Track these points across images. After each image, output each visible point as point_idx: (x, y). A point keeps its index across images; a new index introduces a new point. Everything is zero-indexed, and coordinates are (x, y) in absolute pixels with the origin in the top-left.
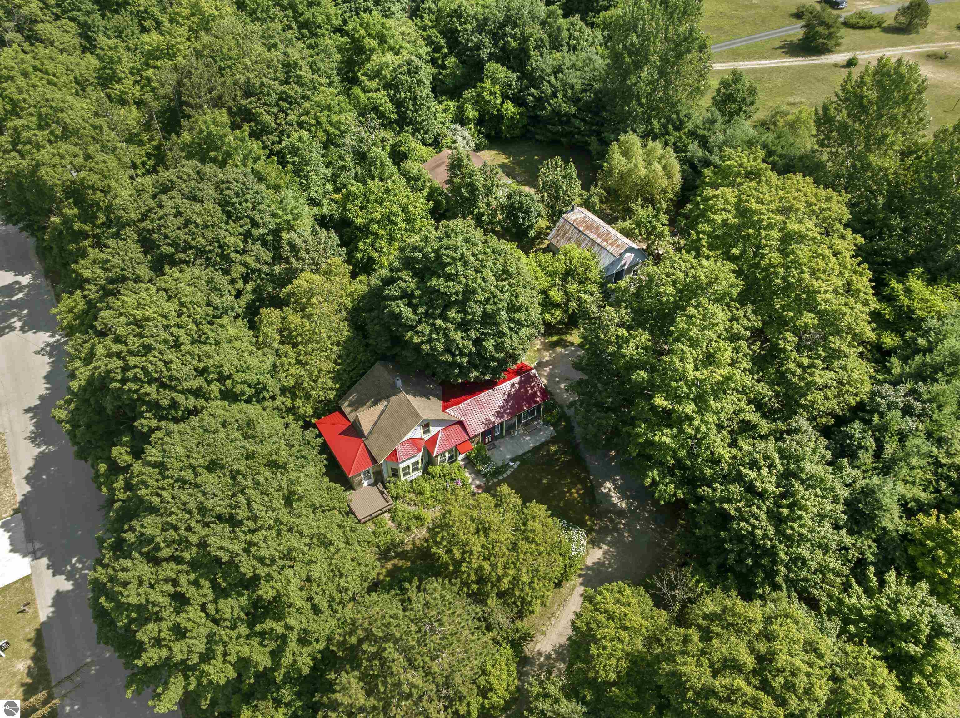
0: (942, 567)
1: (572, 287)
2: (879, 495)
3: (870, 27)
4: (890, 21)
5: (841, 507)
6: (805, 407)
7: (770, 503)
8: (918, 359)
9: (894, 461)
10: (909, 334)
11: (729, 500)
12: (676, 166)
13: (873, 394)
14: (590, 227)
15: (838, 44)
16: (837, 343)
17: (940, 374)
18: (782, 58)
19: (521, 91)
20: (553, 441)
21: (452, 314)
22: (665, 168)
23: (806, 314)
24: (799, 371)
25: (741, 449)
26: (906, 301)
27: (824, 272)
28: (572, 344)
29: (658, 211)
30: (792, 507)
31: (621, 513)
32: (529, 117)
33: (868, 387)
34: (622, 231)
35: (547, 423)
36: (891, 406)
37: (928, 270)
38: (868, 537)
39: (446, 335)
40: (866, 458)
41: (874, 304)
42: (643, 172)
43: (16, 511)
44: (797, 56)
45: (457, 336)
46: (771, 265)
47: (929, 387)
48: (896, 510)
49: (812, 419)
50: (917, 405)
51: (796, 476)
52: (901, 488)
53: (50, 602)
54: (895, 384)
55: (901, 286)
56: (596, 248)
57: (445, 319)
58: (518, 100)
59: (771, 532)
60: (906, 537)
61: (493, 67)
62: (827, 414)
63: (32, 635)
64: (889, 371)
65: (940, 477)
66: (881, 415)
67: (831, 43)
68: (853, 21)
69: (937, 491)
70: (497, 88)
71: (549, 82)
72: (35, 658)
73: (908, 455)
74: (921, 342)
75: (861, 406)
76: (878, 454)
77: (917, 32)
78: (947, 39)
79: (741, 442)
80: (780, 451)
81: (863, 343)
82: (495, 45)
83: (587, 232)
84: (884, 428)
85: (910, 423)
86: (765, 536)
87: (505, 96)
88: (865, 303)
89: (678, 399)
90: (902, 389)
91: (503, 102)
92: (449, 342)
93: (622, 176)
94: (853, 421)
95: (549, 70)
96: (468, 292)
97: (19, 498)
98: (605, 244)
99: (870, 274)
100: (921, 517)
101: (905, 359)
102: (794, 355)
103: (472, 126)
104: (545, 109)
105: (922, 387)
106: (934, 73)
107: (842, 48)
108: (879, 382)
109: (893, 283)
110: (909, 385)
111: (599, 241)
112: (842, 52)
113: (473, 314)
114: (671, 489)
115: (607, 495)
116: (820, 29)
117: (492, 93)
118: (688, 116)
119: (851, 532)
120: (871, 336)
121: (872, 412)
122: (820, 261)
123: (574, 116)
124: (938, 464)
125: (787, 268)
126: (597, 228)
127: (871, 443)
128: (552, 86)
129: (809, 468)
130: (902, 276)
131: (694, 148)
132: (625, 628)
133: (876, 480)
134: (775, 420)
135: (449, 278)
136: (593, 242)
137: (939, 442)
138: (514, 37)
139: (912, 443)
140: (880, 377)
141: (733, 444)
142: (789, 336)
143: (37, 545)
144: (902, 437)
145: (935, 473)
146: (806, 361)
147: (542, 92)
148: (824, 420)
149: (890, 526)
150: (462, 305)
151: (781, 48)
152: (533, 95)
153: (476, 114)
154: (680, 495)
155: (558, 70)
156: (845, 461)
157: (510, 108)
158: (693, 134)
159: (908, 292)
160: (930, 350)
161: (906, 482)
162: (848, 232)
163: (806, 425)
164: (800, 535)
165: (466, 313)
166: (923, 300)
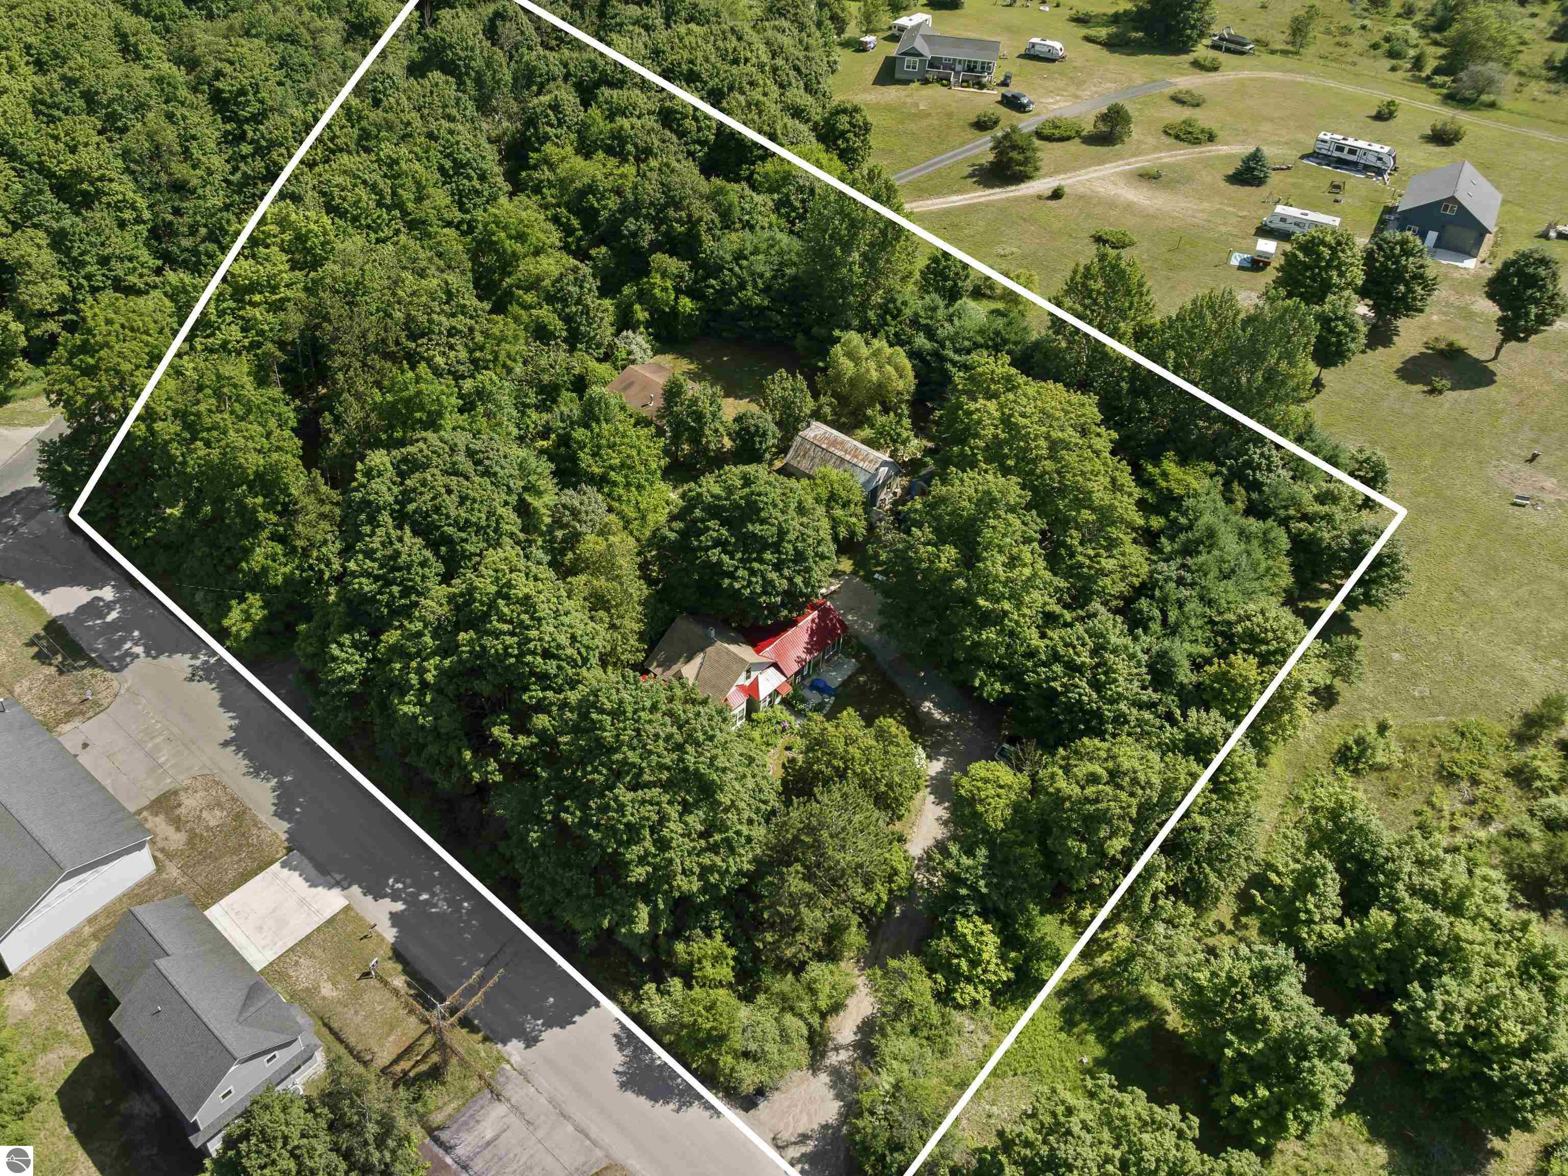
0: (1229, 702)
1: (838, 512)
2: (1171, 654)
3: (1069, 138)
4: (1088, 128)
5: (1144, 670)
6: (1098, 593)
7: (1088, 674)
8: (1183, 537)
9: (1177, 625)
10: (1173, 514)
11: (1054, 679)
12: (907, 364)
13: (1152, 572)
14: (834, 443)
15: (1037, 169)
16: (1114, 532)
17: (1201, 547)
18: (975, 190)
19: (696, 282)
20: (860, 671)
21: (768, 556)
22: (897, 369)
23: (1083, 511)
24: (1087, 562)
25: (1051, 639)
26: (1164, 484)
27: (1092, 472)
28: (844, 573)
29: (900, 416)
30: (1106, 673)
31: (947, 727)
32: (709, 311)
33: (1145, 569)
34: (865, 442)
35: (849, 656)
36: (1168, 579)
37: (1178, 452)
38: (1170, 693)
39: (764, 578)
40: (1155, 626)
41: (1137, 493)
42: (874, 375)
43: (289, 850)
44: (992, 187)
45: (774, 576)
46: (1045, 472)
47: (1195, 560)
48: (1186, 664)
49: (1105, 603)
50: (1188, 577)
51: (1105, 649)
52: (1187, 645)
53: (389, 923)
54: (1167, 560)
55: (1157, 470)
56: (847, 466)
57: (761, 561)
58: (693, 293)
59: (1095, 696)
60: (1199, 685)
61: (660, 259)
62: (1116, 598)
63: (390, 954)
64: (1161, 551)
65: (1216, 633)
66: (1161, 588)
67: (1029, 169)
68: (1047, 132)
69: (1216, 645)
70: (669, 284)
71: (731, 270)
72: (405, 972)
73: (1188, 618)
74: (1183, 520)
75: (1143, 584)
76: (1164, 623)
77: (1123, 142)
78: (1156, 149)
79: (1050, 633)
80: (1086, 631)
81: (1134, 529)
82: (656, 230)
83: (832, 449)
84: (1164, 600)
85: (1185, 592)
86: (1090, 701)
87: (678, 291)
88: (1130, 495)
89: (996, 598)
90: (1173, 565)
91: (677, 298)
92: (768, 584)
93: (853, 382)
94: (1138, 598)
95: (728, 257)
96: (782, 533)
97: (284, 837)
98: (855, 461)
99: (1129, 469)
100: (1207, 668)
101: (1172, 539)
102: (1080, 549)
103: (642, 329)
104: (731, 302)
105: (1189, 561)
106: (1149, 198)
107: (1042, 172)
108: (1155, 562)
109: (1150, 468)
110: (1179, 561)
111: (848, 457)
112: (1044, 176)
113: (787, 553)
114: (998, 686)
115: (929, 713)
116: (1014, 155)
117: (665, 289)
118: (905, 303)
119: (1155, 691)
120: (1140, 522)
121: (1153, 589)
122: (1086, 463)
123: (768, 308)
124: (1211, 622)
125: (1059, 473)
126: (842, 443)
127: (1156, 613)
128: (738, 276)
129: (1114, 640)
130: (1156, 461)
131: (921, 341)
132: (1001, 787)
133: (1166, 643)
134: (1074, 609)
135: (763, 522)
136: (842, 460)
137: (1210, 603)
138: (679, 221)
139: (1189, 607)
140: (1155, 558)
141: (1043, 636)
142: (1074, 533)
143: (338, 877)
144: (1181, 604)
145: (1213, 631)
146: (1091, 553)
147: (724, 283)
148: (1114, 603)
149: (1186, 681)
150: (776, 547)
151: (971, 176)
152: (713, 287)
153: (646, 314)
154: (1007, 690)
155: (739, 256)
156: (1140, 631)
157: (687, 304)
158: (915, 322)
159: (1165, 475)
160: (1190, 528)
161: (1191, 642)
162: (1102, 430)
163: (1102, 609)
164: (1118, 694)
165: (780, 553)
166: (1178, 481)
